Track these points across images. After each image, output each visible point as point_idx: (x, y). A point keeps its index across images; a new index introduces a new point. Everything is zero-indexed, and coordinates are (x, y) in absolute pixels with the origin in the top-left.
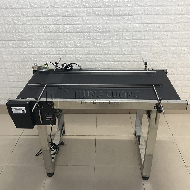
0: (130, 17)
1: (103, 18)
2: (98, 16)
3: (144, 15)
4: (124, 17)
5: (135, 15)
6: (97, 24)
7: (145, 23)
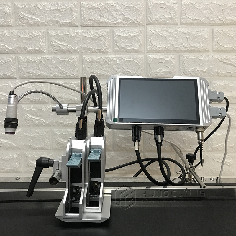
0: (136, 31)
1: (48, 33)
2: (32, 26)
3: (179, 26)
4: (116, 29)
5: (151, 24)
6: (29, 52)
7: (184, 51)
